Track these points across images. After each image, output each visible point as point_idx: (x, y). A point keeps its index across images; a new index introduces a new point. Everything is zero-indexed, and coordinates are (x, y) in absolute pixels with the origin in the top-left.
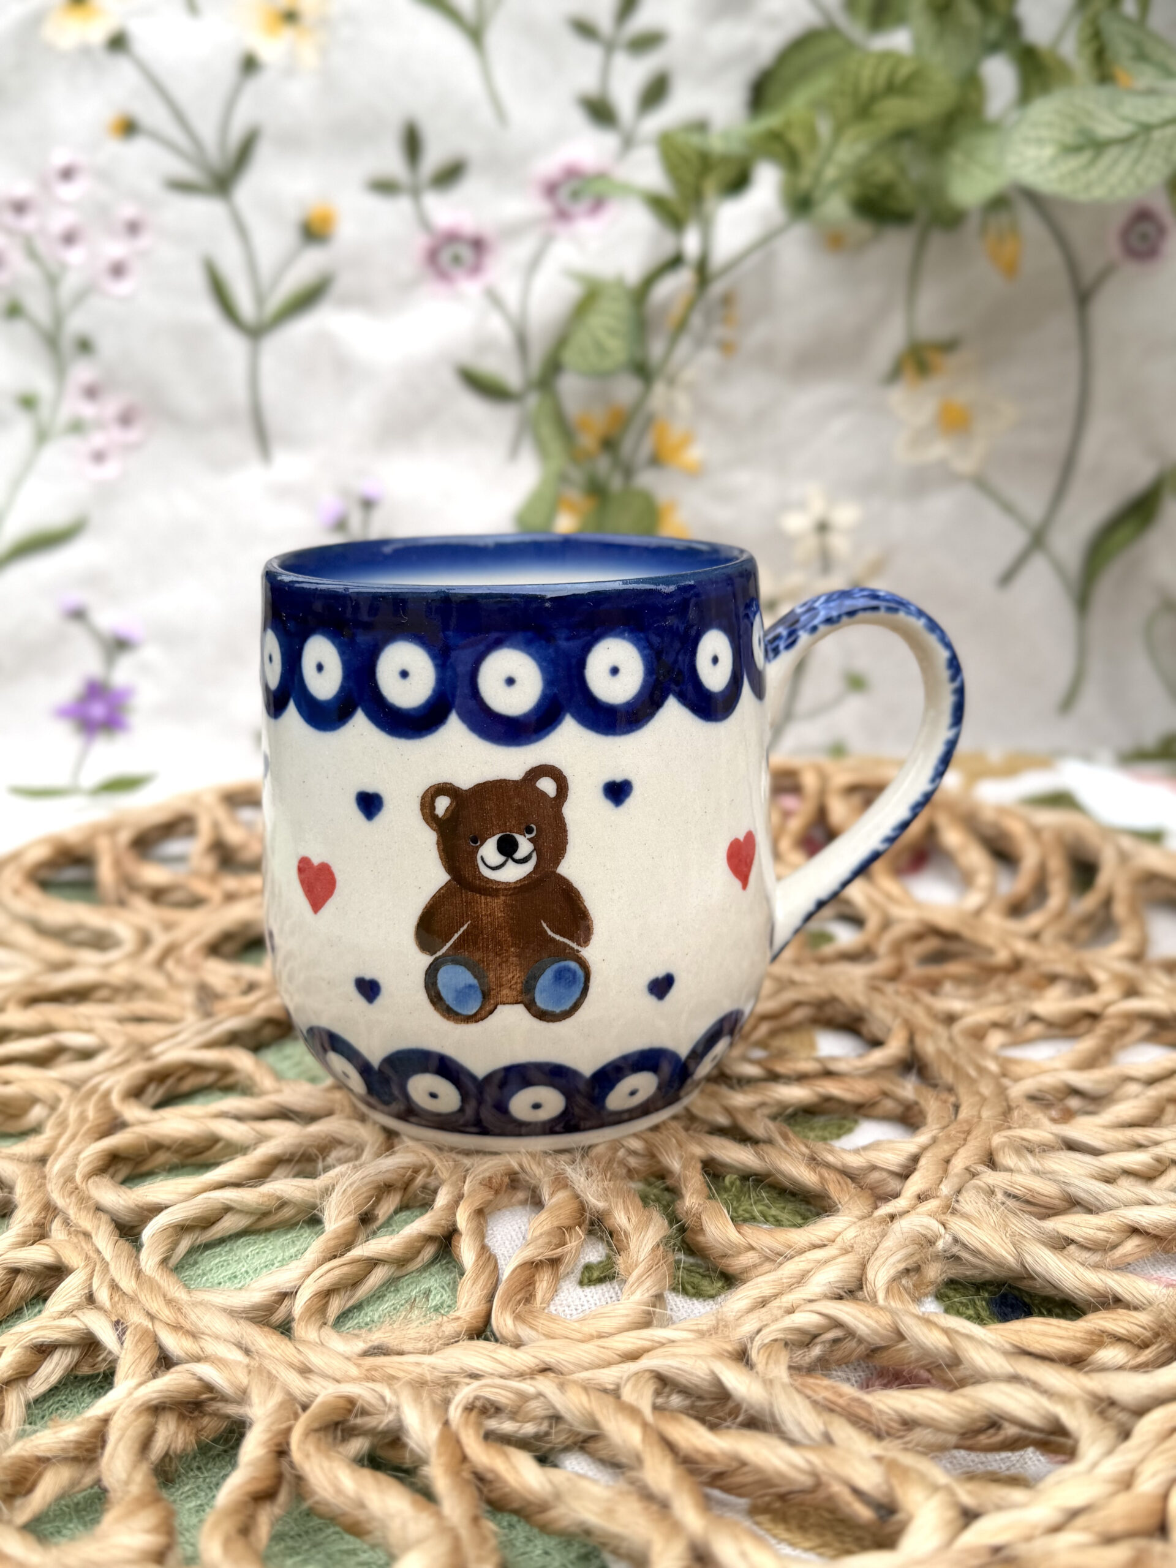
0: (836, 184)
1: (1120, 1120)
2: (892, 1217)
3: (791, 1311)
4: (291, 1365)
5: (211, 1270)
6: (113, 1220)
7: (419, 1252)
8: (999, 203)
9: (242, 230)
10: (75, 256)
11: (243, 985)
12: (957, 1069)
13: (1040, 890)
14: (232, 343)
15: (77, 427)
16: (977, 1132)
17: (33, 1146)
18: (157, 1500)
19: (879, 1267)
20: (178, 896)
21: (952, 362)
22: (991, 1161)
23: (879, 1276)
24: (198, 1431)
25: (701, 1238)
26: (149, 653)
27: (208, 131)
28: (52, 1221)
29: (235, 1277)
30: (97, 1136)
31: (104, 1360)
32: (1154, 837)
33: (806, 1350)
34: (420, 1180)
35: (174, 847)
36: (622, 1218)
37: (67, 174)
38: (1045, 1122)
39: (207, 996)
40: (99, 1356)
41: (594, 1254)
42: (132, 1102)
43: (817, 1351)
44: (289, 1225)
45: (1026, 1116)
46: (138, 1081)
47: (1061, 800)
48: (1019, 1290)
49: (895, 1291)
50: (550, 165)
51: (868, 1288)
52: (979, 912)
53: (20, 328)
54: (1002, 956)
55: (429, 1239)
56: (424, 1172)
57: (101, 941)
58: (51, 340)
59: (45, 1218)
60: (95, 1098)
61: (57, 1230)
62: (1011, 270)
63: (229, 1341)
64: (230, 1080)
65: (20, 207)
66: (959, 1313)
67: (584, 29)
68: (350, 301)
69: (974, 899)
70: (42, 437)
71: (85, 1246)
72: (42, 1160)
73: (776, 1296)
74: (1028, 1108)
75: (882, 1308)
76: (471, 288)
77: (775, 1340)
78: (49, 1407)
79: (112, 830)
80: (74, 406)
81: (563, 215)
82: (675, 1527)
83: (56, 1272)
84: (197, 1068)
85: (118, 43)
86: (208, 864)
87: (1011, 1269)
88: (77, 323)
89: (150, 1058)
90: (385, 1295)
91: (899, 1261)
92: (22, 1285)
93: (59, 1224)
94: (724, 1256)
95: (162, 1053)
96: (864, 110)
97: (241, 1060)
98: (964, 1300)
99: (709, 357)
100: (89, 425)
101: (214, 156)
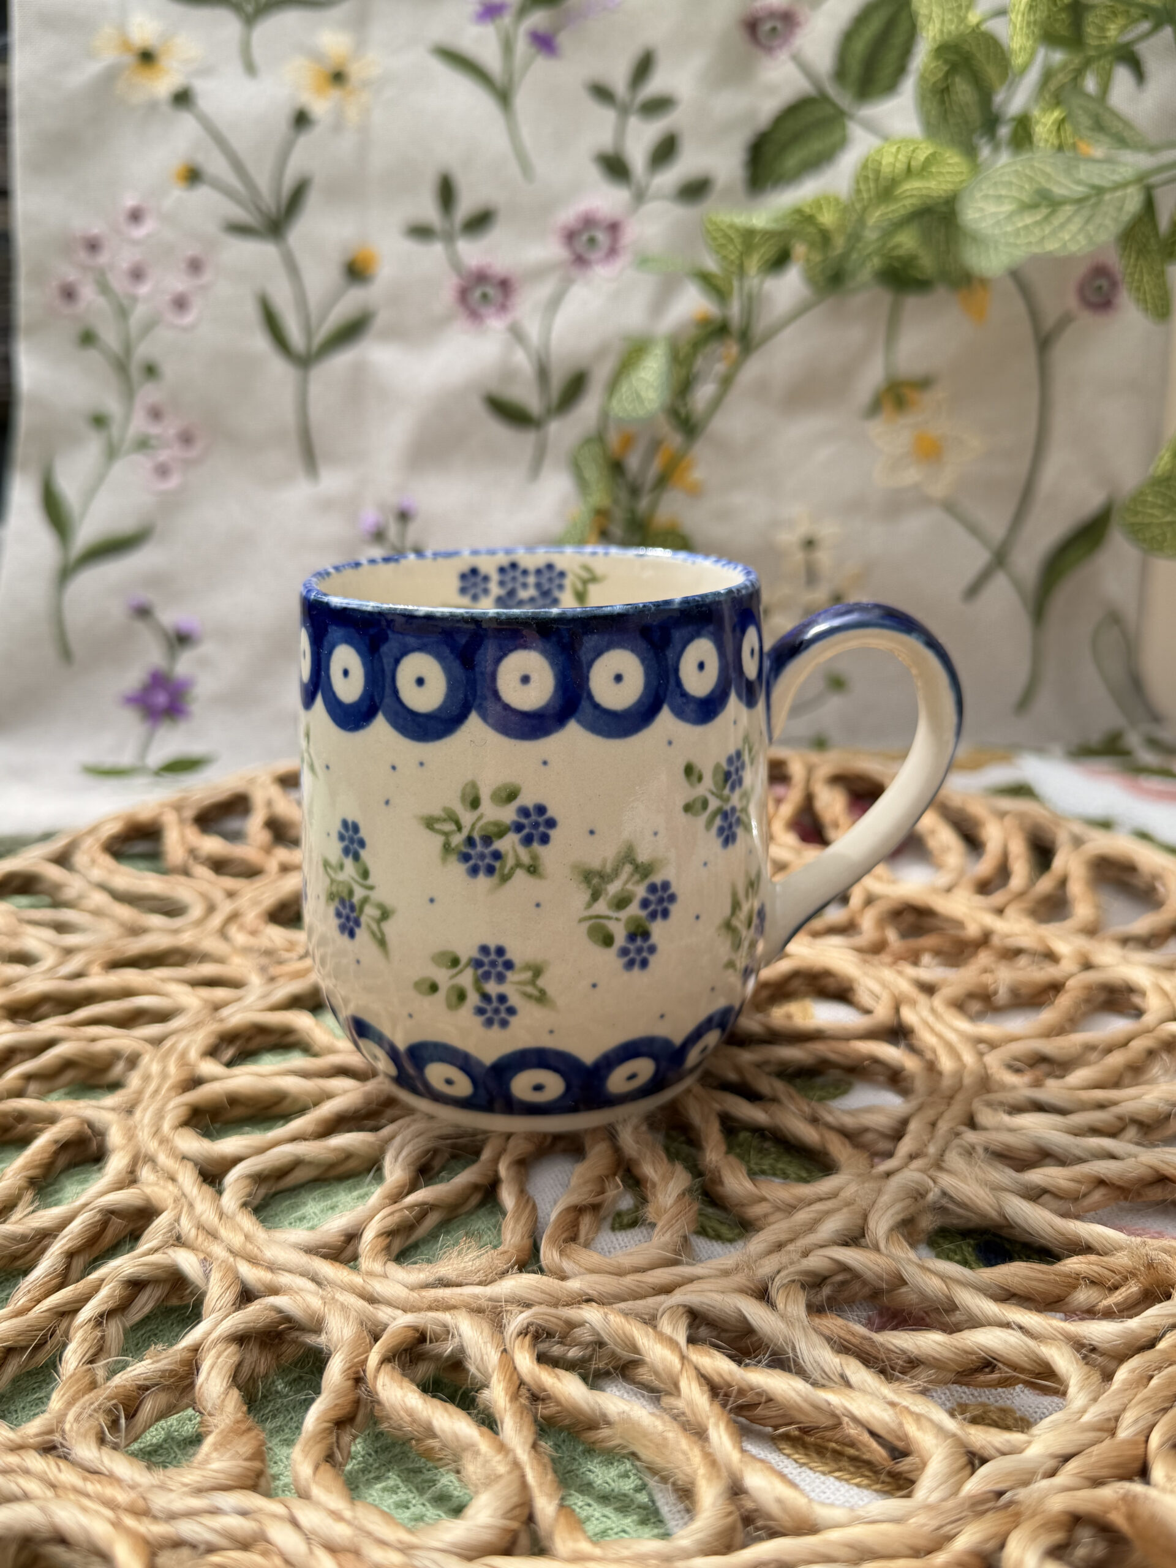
1: (1086, 1082)
2: (888, 1174)
3: (806, 1254)
4: (358, 1293)
6: (196, 1166)
7: (468, 1199)
9: (292, 270)
10: (144, 290)
13: (1003, 872)
14: (281, 370)
15: (143, 444)
16: (960, 1097)
17: (120, 1098)
19: (881, 1217)
20: (238, 866)
21: (924, 399)
22: (971, 1122)
23: (880, 1226)
24: (278, 1356)
25: (719, 1189)
26: (206, 648)
27: (263, 181)
28: (142, 1168)
30: (181, 1091)
31: (192, 1294)
33: (818, 1289)
35: (233, 824)
36: (649, 1170)
37: (136, 216)
38: (1020, 1086)
40: (186, 1289)
41: (624, 1202)
42: (209, 1059)
43: (826, 1291)
46: (212, 1040)
47: (1021, 790)
48: (1000, 1237)
49: (895, 1239)
50: (568, 215)
51: (870, 1236)
52: (950, 889)
53: (92, 355)
54: (973, 931)
55: (476, 1188)
57: (171, 909)
58: (121, 366)
59: (136, 1164)
60: (175, 1055)
61: (145, 1173)
63: (303, 1274)
64: (291, 1039)
65: (93, 246)
66: (949, 1258)
67: (602, 93)
68: (387, 335)
69: (945, 878)
70: (112, 453)
71: (172, 1187)
72: (131, 1109)
73: (791, 1241)
75: (887, 1256)
76: (496, 325)
77: (793, 1281)
79: (178, 807)
80: (139, 424)
81: (580, 261)
83: (145, 1214)
84: (263, 1029)
85: (183, 98)
86: (265, 838)
87: (992, 1219)
88: (143, 351)
89: (221, 1020)
90: (436, 1235)
91: (898, 1213)
92: (116, 1226)
93: (149, 1170)
94: (743, 1205)
95: (232, 1015)
97: (302, 1021)
98: (951, 1246)
100: (153, 442)
101: (269, 202)
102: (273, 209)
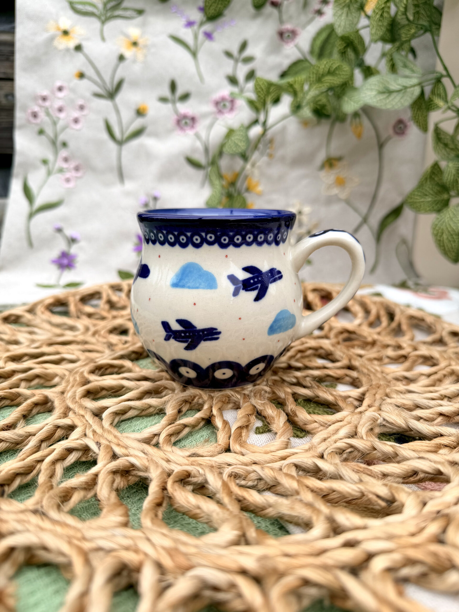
0: (308, 103)
1: (424, 385)
3: (335, 442)
4: (163, 459)
5: (125, 429)
6: (91, 411)
7: (199, 423)
8: (356, 115)
9: (117, 111)
10: (62, 115)
11: (123, 342)
12: (368, 370)
13: (379, 320)
14: (112, 146)
15: (61, 170)
16: (382, 387)
17: (58, 389)
18: (122, 505)
19: (362, 427)
20: (97, 317)
21: (340, 164)
22: (387, 395)
23: (363, 430)
24: (128, 481)
25: (296, 419)
26: (82, 244)
27: (107, 79)
28: (69, 412)
29: (134, 431)
30: (82, 385)
31: (92, 455)
32: (408, 306)
33: (342, 455)
34: (196, 400)
35: (95, 302)
36: (269, 412)
37: (60, 89)
38: (401, 385)
39: (111, 346)
40: (90, 454)
41: (259, 424)
42: (92, 374)
43: (345, 455)
44: (150, 415)
45: (394, 384)
46: (92, 368)
49: (369, 435)
50: (217, 96)
51: (359, 434)
52: (360, 325)
53: (43, 137)
54: (370, 339)
55: (203, 419)
56: (197, 398)
57: (72, 328)
58: (54, 143)
59: (67, 411)
60: (78, 374)
61: (71, 414)
62: (359, 136)
63: (139, 450)
64: (124, 369)
65: (44, 99)
67: (229, 54)
68: (151, 135)
69: (357, 322)
70: (49, 173)
71: (82, 419)
72: (63, 393)
73: (329, 437)
74: (394, 382)
75: (367, 440)
76: (190, 133)
77: (333, 451)
78: (71, 474)
79: (74, 295)
80: (60, 164)
81: (220, 112)
82: (318, 511)
83: (72, 428)
84: (112, 366)
85: (78, 48)
86: (107, 307)
87: (403, 428)
88: (62, 137)
89: (95, 362)
90: (188, 437)
91: (369, 426)
92: (59, 433)
93: (72, 413)
94: (306, 424)
95: (100, 361)
96: (319, 80)
97: (128, 363)
98: (386, 439)
99: (265, 159)
100: (65, 170)
101: (109, 86)
102: (111, 89)
